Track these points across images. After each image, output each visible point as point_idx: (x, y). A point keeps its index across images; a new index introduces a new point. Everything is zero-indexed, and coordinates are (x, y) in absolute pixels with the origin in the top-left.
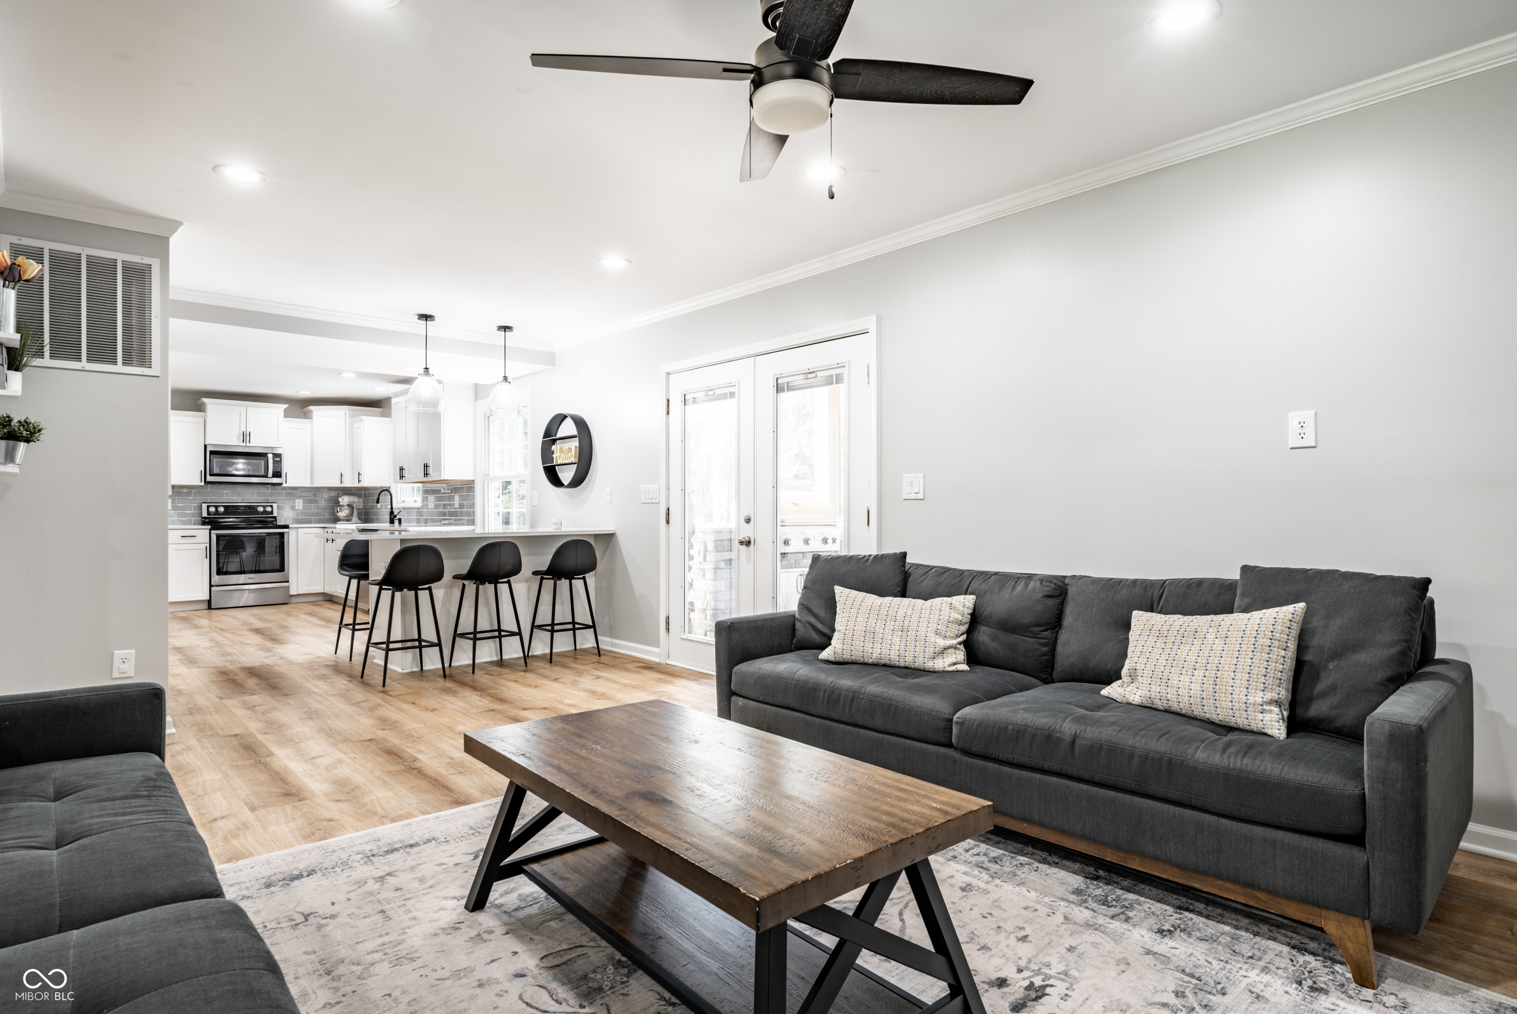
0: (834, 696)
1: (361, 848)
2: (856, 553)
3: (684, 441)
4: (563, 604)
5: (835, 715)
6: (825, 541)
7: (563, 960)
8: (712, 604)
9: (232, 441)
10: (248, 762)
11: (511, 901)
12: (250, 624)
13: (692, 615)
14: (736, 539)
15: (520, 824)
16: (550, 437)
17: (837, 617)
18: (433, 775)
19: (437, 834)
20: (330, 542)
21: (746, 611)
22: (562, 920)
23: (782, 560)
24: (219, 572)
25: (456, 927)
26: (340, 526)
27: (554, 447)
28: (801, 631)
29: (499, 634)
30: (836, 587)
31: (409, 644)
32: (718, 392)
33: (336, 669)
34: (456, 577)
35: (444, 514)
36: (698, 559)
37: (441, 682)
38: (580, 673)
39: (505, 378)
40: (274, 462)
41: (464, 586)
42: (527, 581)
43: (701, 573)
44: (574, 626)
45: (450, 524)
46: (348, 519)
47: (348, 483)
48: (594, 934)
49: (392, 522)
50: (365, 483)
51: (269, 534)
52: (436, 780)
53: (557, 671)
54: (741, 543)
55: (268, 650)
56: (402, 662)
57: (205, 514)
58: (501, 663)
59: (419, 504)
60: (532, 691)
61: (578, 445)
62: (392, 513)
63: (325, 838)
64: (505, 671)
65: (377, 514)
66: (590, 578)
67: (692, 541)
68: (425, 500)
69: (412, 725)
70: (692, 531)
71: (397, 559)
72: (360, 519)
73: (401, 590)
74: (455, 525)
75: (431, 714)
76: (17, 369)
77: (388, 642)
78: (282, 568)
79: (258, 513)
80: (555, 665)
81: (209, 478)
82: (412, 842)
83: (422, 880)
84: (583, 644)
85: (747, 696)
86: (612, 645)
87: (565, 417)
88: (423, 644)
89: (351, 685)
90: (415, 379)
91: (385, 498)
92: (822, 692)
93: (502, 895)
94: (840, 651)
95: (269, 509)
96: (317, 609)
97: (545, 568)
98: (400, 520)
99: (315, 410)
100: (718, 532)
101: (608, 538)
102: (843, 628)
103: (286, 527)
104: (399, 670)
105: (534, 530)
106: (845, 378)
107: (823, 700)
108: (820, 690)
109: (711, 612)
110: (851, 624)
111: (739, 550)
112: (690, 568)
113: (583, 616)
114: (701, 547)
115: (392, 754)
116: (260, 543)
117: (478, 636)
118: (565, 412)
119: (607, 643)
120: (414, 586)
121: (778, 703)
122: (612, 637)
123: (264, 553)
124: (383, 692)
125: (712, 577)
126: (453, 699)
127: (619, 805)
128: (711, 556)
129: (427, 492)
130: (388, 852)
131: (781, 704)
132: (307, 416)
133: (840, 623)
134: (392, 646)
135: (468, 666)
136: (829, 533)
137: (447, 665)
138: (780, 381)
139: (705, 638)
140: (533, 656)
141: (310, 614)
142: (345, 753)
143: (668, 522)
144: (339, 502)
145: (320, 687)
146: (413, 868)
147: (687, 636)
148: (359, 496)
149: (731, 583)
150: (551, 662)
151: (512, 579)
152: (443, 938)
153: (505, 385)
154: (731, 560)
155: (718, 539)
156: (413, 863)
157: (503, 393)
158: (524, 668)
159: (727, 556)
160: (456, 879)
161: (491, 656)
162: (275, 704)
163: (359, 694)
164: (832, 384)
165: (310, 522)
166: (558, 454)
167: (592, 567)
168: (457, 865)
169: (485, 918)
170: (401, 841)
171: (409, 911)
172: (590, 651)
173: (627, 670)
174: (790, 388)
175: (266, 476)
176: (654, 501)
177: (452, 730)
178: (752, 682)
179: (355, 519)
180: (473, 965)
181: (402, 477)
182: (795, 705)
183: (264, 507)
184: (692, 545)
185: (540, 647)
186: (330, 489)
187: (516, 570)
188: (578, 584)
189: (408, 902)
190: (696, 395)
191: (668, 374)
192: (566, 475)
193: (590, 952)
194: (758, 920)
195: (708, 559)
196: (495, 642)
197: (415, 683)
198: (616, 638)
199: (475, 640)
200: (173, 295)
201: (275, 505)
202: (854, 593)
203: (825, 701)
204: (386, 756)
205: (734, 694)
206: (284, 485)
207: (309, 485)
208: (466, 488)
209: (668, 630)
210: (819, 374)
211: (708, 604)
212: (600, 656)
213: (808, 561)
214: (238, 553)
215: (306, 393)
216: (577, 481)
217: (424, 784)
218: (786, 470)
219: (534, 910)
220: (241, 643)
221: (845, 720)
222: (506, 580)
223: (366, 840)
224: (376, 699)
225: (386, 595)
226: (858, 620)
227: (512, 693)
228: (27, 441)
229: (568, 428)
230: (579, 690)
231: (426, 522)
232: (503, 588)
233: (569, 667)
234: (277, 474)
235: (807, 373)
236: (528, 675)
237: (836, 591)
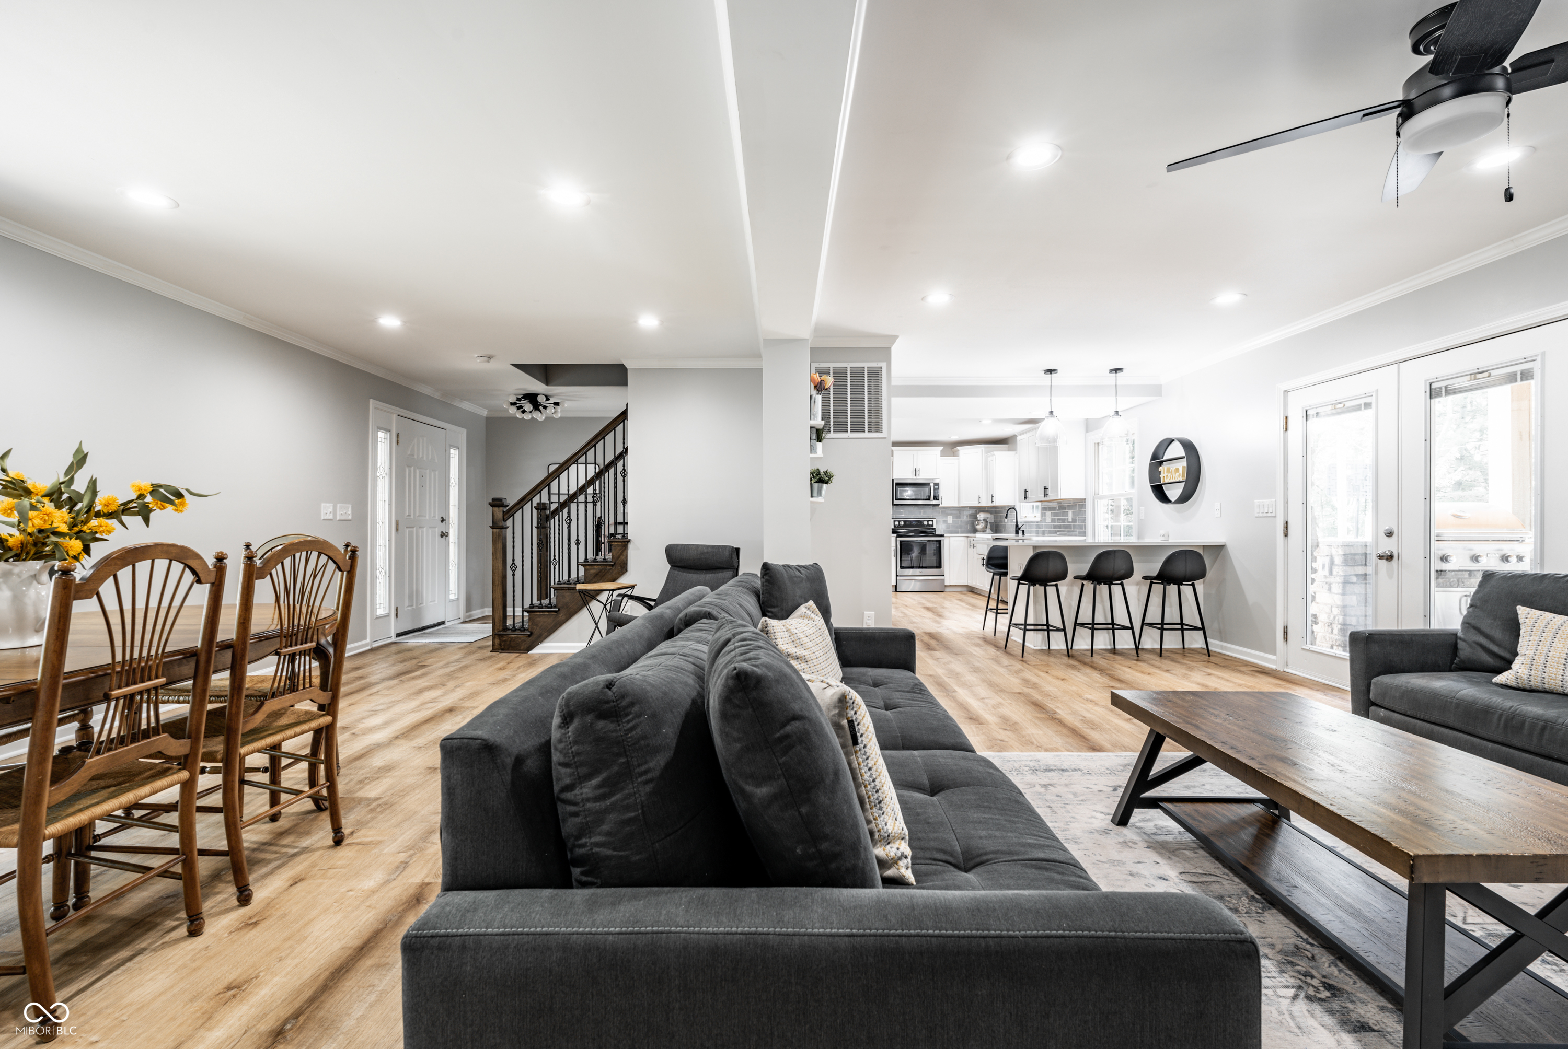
0: (1514, 722)
1: (1027, 763)
2: (1553, 572)
3: (1305, 456)
4: (1171, 606)
5: (1515, 742)
6: (1505, 559)
7: (1200, 880)
8: (1340, 619)
9: (909, 477)
10: (942, 693)
11: (1149, 827)
12: (923, 604)
13: (1315, 627)
14: (1373, 554)
15: (1158, 767)
16: (1157, 460)
17: (1520, 640)
18: (1071, 726)
19: (1082, 768)
20: (972, 547)
21: (1387, 624)
22: (1196, 853)
23: (1437, 578)
24: (902, 567)
25: (1106, 832)
26: (979, 535)
27: (1161, 469)
28: (1465, 651)
29: (1113, 626)
30: (1518, 607)
31: (1040, 627)
32: (1348, 404)
33: (987, 641)
34: (1076, 577)
35: (1059, 527)
36: (1322, 573)
37: (1066, 660)
38: (1191, 669)
39: (1117, 413)
40: (935, 489)
41: (1083, 585)
42: (1138, 584)
43: (1326, 587)
44: (1182, 627)
45: (1065, 535)
46: (984, 531)
47: (985, 503)
48: (1226, 871)
49: (1017, 533)
50: (997, 503)
51: (929, 541)
52: (1074, 730)
53: (1166, 664)
54: (1381, 557)
55: (938, 623)
56: (1035, 641)
57: (893, 527)
58: (1114, 651)
59: (1038, 519)
60: (1146, 677)
61: (1186, 465)
62: (1017, 526)
63: (1001, 751)
64: (1117, 657)
65: (1005, 527)
66: (1199, 585)
67: (1315, 554)
68: (1043, 515)
69: (1048, 688)
70: (1315, 544)
71: (1032, 561)
72: (992, 530)
73: (1034, 585)
74: (1069, 535)
75: (1062, 682)
76: (820, 441)
77: (1026, 624)
78: (939, 566)
79: (924, 526)
80: (1165, 659)
81: (896, 502)
82: (1063, 768)
83: (1075, 794)
84: (1191, 644)
85: (1390, 708)
86: (1222, 647)
87: (1173, 440)
88: (1050, 628)
89: (998, 653)
90: (1042, 420)
91: (1012, 514)
92: (1496, 716)
93: (1140, 821)
94: (1525, 677)
95: (931, 523)
96: (964, 597)
97: (1155, 574)
98: (1023, 531)
99: (962, 450)
100: (1348, 546)
101: (1218, 550)
102: (1530, 653)
103: (942, 536)
104: (1032, 647)
105: (1141, 541)
106: (1537, 374)
107: (1499, 724)
108: (1493, 713)
109: (1339, 627)
110: (1543, 649)
111: (1377, 565)
112: (1313, 581)
113: (1191, 618)
114: (1327, 561)
115: (1038, 706)
116: (923, 547)
117: (1096, 626)
118: (1172, 437)
119: (1217, 646)
120: (1044, 582)
121: (1433, 719)
122: (1222, 641)
123: (925, 554)
124: (1022, 661)
125: (1340, 591)
126: (1078, 674)
127: (1259, 762)
128: (1339, 570)
129: (1044, 509)
130: (1046, 770)
131: (1437, 721)
132: (955, 454)
133: (1525, 645)
134: (1028, 627)
135: (1087, 650)
136: (1511, 549)
137: (1070, 647)
138: (1434, 386)
139: (1331, 650)
140: (1143, 649)
141: (959, 600)
142: (1004, 699)
143: (1286, 535)
144: (977, 518)
145: (977, 651)
146: (1066, 785)
147: (1308, 646)
148: (991, 513)
149: (1366, 598)
150: (1161, 656)
151: (1125, 581)
152: (1097, 836)
153: (1117, 418)
154: (1366, 575)
155: (1348, 552)
156: (1067, 782)
157: (1115, 427)
158: (1136, 658)
159: (1360, 570)
160: (1101, 800)
161: (1105, 645)
162: (950, 659)
163: (1005, 660)
164: (1516, 381)
165: (957, 533)
166: (1166, 474)
167: (1202, 575)
168: (1100, 791)
169: (1126, 832)
170: (1055, 766)
171: (1069, 812)
172: (1200, 650)
173: (1240, 672)
174: (1448, 391)
175: (929, 499)
176: (1269, 515)
177: (1080, 696)
178: (1397, 695)
179: (988, 530)
180: (1124, 860)
181: (1026, 497)
182: (1457, 725)
183: (928, 521)
184: (1315, 558)
185: (1150, 640)
186: (971, 508)
187: (1129, 574)
188: (1187, 590)
189: (1067, 806)
190: (1318, 410)
191: (1286, 392)
192: (1173, 493)
193: (1225, 882)
194: (1412, 872)
195: (1334, 573)
196: (1108, 633)
197: (1045, 658)
198: (1226, 642)
199: (1093, 629)
200: (894, 383)
201: (934, 520)
202: (1548, 616)
203: (1501, 725)
204: (1033, 706)
205: (1374, 704)
206: (941, 506)
207: (957, 505)
208: (1080, 504)
209: (1286, 639)
210: (1493, 373)
211: (1334, 618)
212: (1209, 656)
213: (1478, 579)
214: (909, 554)
215: (955, 438)
216: (1185, 497)
217: (1065, 731)
218: (1443, 475)
219: (1170, 838)
220: (920, 616)
221: (1532, 749)
222: (1119, 582)
223: (1030, 759)
224: (1018, 665)
225: (1023, 588)
226: (1554, 645)
227: (1127, 676)
228: (827, 483)
229: (1176, 450)
230: (1192, 682)
231: (1044, 533)
232: (1116, 589)
233: (1179, 662)
234: (936, 498)
235: (1475, 374)
236: (1139, 663)
237: (1519, 612)
